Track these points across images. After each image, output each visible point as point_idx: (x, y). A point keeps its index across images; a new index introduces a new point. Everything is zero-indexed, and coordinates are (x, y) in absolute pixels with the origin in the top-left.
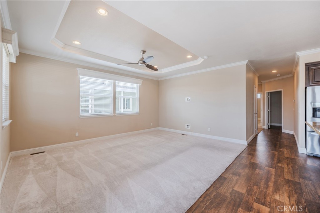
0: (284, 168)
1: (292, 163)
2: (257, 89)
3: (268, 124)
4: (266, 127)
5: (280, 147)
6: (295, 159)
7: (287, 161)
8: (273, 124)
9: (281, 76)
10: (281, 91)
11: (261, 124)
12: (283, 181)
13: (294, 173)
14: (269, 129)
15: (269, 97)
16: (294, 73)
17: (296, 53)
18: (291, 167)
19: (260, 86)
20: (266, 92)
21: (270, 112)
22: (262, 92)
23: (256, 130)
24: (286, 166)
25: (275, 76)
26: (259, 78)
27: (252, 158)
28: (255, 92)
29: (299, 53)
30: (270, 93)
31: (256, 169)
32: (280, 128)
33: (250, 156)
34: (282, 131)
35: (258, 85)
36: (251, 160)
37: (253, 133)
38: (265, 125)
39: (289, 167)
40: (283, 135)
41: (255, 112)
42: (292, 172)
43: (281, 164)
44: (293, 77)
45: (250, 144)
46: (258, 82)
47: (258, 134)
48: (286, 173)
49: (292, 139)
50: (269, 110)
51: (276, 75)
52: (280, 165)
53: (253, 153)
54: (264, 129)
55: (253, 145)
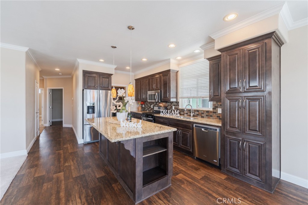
0: (70, 166)
1: (76, 157)
2: (38, 85)
3: (50, 121)
4: (48, 125)
5: (64, 144)
6: (77, 152)
7: (72, 156)
8: (54, 120)
9: (63, 75)
10: (62, 89)
11: (42, 123)
12: (72, 181)
13: (79, 167)
14: (50, 126)
15: (51, 93)
16: (73, 75)
17: (77, 59)
18: (76, 162)
19: (42, 80)
20: (48, 88)
21: (52, 108)
22: (44, 88)
23: (38, 131)
24: (72, 163)
25: (57, 74)
26: (41, 72)
27: (36, 171)
28: (36, 88)
29: (79, 60)
30: (52, 89)
31: (43, 185)
32: (61, 123)
33: (33, 170)
34: (63, 126)
35: (40, 79)
36: (35, 174)
37: (34, 136)
38: (46, 123)
39: (74, 162)
40: (64, 130)
41: (37, 111)
42: (77, 167)
43: (68, 162)
44: (72, 78)
45: (32, 151)
46: (40, 77)
47: (40, 135)
48: (73, 171)
49: (71, 133)
50: (51, 107)
51: (59, 74)
52: (67, 164)
53: (36, 163)
54: (46, 127)
55: (35, 152)
